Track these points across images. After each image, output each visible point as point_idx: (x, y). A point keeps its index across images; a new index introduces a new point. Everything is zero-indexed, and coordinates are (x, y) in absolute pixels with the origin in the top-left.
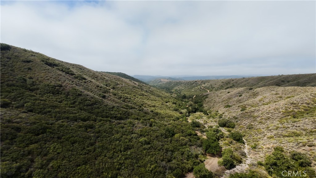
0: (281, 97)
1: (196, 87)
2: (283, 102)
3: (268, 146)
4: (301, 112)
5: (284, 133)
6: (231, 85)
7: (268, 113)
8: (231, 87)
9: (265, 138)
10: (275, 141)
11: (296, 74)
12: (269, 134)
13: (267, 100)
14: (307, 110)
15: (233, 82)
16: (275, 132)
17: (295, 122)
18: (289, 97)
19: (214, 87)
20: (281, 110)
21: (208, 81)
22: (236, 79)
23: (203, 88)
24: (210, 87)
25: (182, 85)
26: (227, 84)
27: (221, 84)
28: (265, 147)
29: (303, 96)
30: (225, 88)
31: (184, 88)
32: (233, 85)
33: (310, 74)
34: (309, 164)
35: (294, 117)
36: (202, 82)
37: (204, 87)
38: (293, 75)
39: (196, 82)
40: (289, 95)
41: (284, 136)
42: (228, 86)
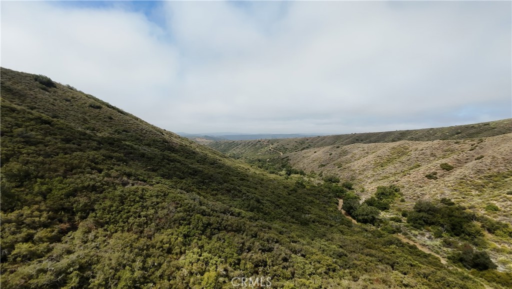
0: (367, 153)
1: (263, 149)
2: (372, 156)
3: (372, 188)
4: (385, 163)
5: (379, 178)
6: (307, 145)
7: (363, 166)
8: (307, 148)
9: (368, 184)
10: (376, 184)
11: (367, 132)
12: (369, 181)
13: (358, 156)
14: (388, 161)
15: (308, 141)
16: (373, 179)
17: (384, 169)
18: (374, 152)
19: (287, 148)
20: (372, 162)
21: (277, 141)
22: (310, 138)
23: (272, 150)
24: (282, 148)
25: (240, 146)
26: (301, 144)
27: (295, 144)
28: (370, 189)
29: (384, 150)
30: (300, 149)
31: (244, 151)
32: (309, 145)
33: (377, 133)
34: (399, 190)
35: (382, 167)
36: (268, 142)
37: (274, 149)
38: (364, 134)
39: (260, 142)
40: (373, 151)
41: (380, 180)
42: (304, 146)
